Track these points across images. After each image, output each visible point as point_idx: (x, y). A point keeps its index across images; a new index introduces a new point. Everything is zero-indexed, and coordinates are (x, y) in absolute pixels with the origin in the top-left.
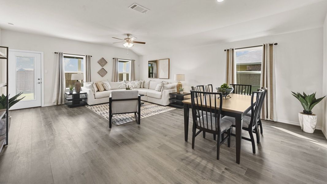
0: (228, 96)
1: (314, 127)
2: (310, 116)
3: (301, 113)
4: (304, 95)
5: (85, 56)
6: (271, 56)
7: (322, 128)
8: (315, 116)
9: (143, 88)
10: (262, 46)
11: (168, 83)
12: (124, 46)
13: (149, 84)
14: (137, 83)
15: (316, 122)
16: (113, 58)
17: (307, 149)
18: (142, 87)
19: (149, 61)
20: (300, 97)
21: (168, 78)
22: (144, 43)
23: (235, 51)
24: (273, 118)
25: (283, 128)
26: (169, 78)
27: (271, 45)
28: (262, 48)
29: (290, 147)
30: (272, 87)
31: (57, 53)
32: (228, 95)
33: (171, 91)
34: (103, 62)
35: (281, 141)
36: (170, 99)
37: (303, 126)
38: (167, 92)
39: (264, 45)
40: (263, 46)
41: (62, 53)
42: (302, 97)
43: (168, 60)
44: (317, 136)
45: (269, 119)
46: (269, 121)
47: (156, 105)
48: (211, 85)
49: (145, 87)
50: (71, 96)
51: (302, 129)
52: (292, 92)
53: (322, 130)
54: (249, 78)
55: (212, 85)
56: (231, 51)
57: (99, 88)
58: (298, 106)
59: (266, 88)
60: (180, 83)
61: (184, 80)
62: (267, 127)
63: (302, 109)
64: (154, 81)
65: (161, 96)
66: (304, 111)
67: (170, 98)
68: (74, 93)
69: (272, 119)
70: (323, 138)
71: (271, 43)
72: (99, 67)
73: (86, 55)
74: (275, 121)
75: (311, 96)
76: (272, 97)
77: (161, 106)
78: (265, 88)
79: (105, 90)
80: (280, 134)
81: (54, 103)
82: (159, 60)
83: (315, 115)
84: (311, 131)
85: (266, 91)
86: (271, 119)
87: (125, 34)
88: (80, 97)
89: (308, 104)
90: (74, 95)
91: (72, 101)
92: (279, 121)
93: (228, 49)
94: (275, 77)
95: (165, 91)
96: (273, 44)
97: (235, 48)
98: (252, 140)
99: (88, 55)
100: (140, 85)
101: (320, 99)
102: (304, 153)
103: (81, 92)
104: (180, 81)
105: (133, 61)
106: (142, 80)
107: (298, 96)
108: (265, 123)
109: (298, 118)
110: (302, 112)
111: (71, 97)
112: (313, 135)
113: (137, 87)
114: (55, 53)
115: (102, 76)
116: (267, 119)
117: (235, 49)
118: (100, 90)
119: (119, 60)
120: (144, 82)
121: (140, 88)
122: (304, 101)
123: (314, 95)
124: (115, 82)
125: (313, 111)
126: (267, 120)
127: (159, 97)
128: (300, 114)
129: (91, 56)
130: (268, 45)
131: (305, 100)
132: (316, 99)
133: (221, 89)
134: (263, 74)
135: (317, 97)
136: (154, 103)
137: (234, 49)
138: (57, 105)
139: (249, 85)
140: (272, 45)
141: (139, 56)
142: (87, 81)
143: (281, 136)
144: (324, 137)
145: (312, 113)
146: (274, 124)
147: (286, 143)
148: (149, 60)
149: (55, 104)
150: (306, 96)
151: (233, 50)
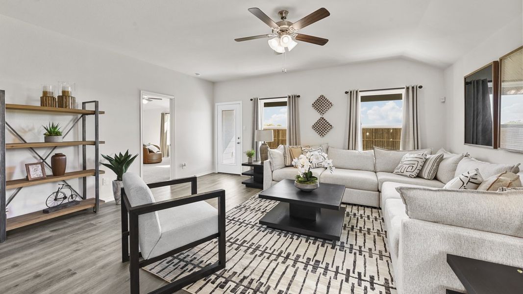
5: (288, 98)
9: (435, 179)
13: (455, 170)
16: (346, 93)
18: (425, 174)
31: (253, 100)
34: (321, 104)
41: (257, 99)
49: (439, 176)
91: (253, 177)
100: (418, 166)
105: (413, 92)
106: (436, 152)
113: (405, 173)
115: (322, 135)
121: (417, 177)
124: (348, 149)
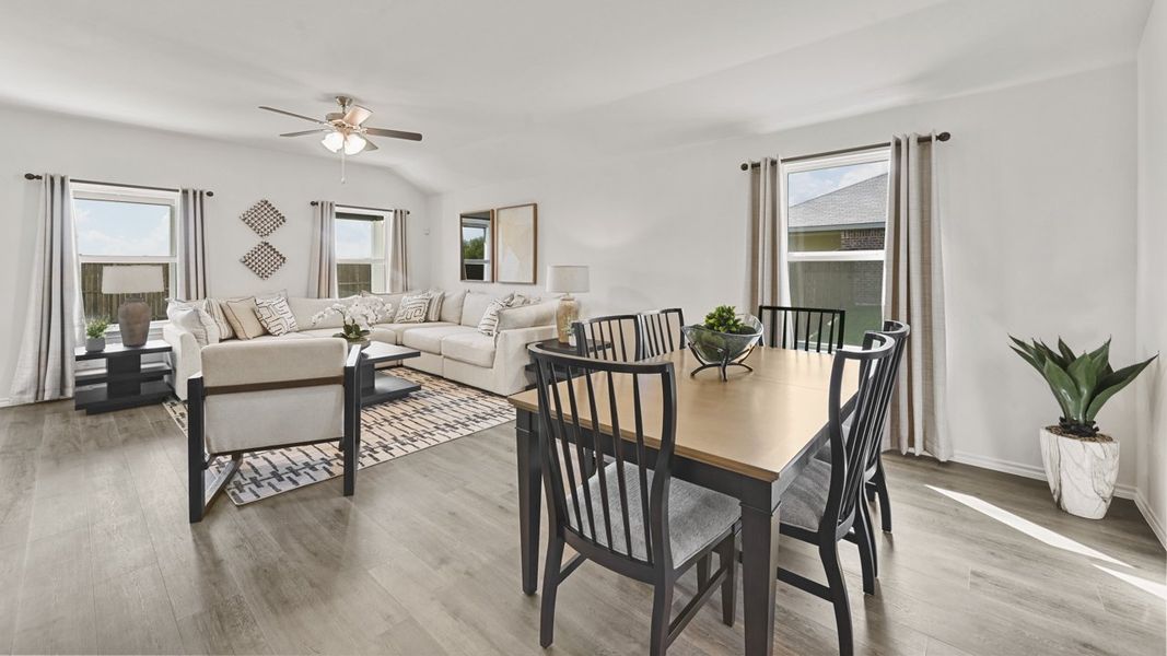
0: (740, 363)
1: (1108, 492)
2: (1093, 447)
3: (1049, 429)
4: (1062, 353)
5: (180, 193)
6: (925, 186)
7: (1135, 491)
8: (1112, 444)
9: (440, 320)
10: (889, 144)
11: (526, 302)
12: (324, 147)
13: (462, 306)
14: (411, 301)
15: (1117, 470)
16: (313, 204)
17: (1093, 621)
18: (432, 316)
19: (462, 216)
20: (1049, 361)
21: (531, 281)
22: (418, 137)
23: (783, 168)
24: (936, 448)
25: (978, 495)
26: (535, 282)
27: (924, 141)
28: (889, 152)
29: (1015, 608)
30: (930, 315)
31: (39, 178)
32: (737, 361)
33: (537, 333)
34: (264, 217)
35: (974, 573)
36: (527, 368)
37: (1060, 485)
38: (515, 339)
39: (898, 144)
40: (893, 144)
41: (63, 180)
42: (1053, 362)
43: (532, 208)
44: (1121, 535)
45: (918, 450)
46: (921, 458)
47: (473, 393)
48: (676, 310)
49: (444, 316)
50: (103, 362)
51: (1056, 497)
52: (1013, 339)
53: (1140, 500)
54: (849, 277)
55: (679, 311)
56: (766, 169)
57: (236, 325)
58: (1038, 398)
59: (905, 328)
60: (568, 303)
61: (587, 291)
62: (912, 489)
63: (1055, 414)
64: (483, 293)
65: (493, 355)
66: (1061, 419)
67: (528, 363)
68: (115, 347)
69: (932, 449)
70: (1148, 543)
71: (924, 134)
72: (250, 240)
73: (185, 188)
74: (943, 459)
75: (1093, 355)
76: (932, 359)
77: (489, 398)
78: (900, 326)
79: (266, 333)
80: (966, 528)
81: (22, 392)
82: (498, 210)
83: (1110, 439)
84: (1097, 510)
85: (903, 340)
86: (925, 450)
87: (329, 98)
88: (142, 366)
89: (1080, 394)
90: (113, 359)
91: (105, 385)
92: (957, 459)
93: (756, 161)
94: (941, 273)
95: (506, 335)
96: (934, 138)
97: (781, 158)
98: (835, 593)
99: (190, 187)
100: (424, 309)
101: (1134, 371)
102: (1085, 645)
103: (150, 345)
104: (572, 295)
105: (401, 216)
106: (438, 289)
107: (1038, 356)
108: (904, 469)
109: (1040, 450)
110: (1057, 423)
111: (99, 367)
112: (1102, 529)
113: (413, 319)
114: (29, 177)
115: (263, 276)
116: (911, 450)
117: (782, 161)
118: (239, 335)
119: (338, 209)
120: (443, 299)
121: (426, 320)
122: (1066, 376)
123: (1103, 353)
124: (319, 297)
125: (1103, 419)
126: (910, 456)
127: (483, 359)
128: (1047, 433)
129: (210, 194)
130: (913, 143)
131: (1071, 376)
132: (1115, 369)
133: (706, 334)
134: (891, 263)
135: (1117, 364)
136: (466, 382)
137: (779, 162)
138: (40, 403)
139: (833, 312)
140: (929, 139)
141: (427, 196)
142: (188, 298)
143: (970, 540)
144: (1151, 535)
145: (1097, 429)
146: (940, 477)
147: (998, 584)
148: (462, 212)
149: (29, 398)
150: (1073, 358)
151: (774, 163)
